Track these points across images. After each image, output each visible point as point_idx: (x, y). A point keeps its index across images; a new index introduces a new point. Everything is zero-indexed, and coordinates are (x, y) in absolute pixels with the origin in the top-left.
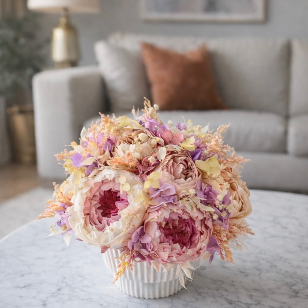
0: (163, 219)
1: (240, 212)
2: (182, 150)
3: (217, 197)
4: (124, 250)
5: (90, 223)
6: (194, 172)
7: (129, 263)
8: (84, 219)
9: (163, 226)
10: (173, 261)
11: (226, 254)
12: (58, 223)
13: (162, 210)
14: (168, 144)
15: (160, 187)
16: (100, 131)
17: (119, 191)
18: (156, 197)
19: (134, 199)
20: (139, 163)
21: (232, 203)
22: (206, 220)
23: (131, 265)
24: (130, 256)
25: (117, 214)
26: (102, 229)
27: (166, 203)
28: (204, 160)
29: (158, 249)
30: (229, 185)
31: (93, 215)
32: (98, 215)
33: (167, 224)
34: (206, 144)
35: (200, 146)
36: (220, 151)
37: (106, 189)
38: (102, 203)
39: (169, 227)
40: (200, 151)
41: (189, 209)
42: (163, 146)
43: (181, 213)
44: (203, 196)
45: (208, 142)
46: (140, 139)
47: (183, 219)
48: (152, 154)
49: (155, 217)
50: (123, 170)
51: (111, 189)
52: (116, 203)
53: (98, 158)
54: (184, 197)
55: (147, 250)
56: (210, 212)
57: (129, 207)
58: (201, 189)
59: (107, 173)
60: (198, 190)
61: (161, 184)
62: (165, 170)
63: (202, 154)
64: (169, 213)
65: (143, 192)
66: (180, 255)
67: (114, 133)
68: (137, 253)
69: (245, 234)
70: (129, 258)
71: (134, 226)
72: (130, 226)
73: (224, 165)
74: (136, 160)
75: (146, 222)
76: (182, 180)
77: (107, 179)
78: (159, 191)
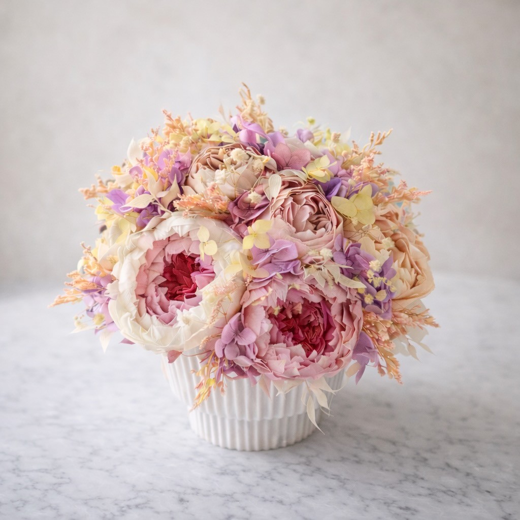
0: (276, 301)
1: (413, 289)
2: (308, 179)
3: (369, 264)
4: (208, 357)
5: (148, 312)
6: (329, 219)
7: (217, 379)
8: (137, 306)
9: (276, 313)
10: (295, 377)
11: (387, 364)
12: (88, 311)
13: (274, 285)
14: (283, 169)
15: (271, 247)
16: (162, 147)
17: (199, 256)
18: (264, 264)
19: (225, 267)
20: (232, 204)
21: (398, 274)
22: (351, 304)
23: (222, 383)
24: (218, 368)
26: (169, 321)
27: (281, 274)
28: (348, 197)
29: (267, 353)
30: (393, 243)
31: (152, 297)
32: (161, 296)
33: (283, 311)
34: (352, 167)
35: (339, 174)
36: (377, 179)
37: (176, 251)
38: (167, 275)
39: (286, 315)
40: (339, 182)
41: (321, 285)
42: (274, 173)
43: (308, 292)
44: (344, 261)
45: (354, 165)
46: (234, 160)
47: (310, 302)
48: (255, 187)
49: (261, 299)
50: (203, 217)
51: (184, 251)
52: (192, 275)
53: (159, 196)
54: (312, 263)
55: (248, 357)
56: (357, 289)
57: (216, 281)
58: (342, 250)
59: (176, 223)
60: (336, 251)
61: (272, 242)
62: (279, 216)
63: (344, 187)
64: (287, 291)
65: (242, 255)
66: (306, 365)
67: (187, 147)
68: (232, 363)
69: (421, 325)
70: (217, 372)
71: (225, 314)
72: (217, 313)
73: (383, 208)
74: (226, 199)
75: (245, 306)
76: (309, 233)
77: (176, 234)
78: (268, 253)
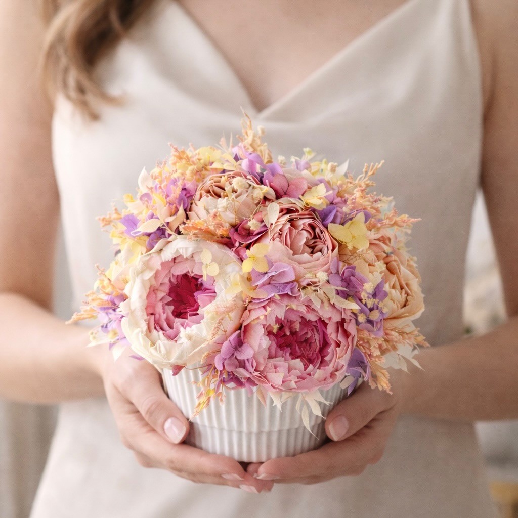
0: (274, 319)
1: (403, 309)
2: (305, 206)
3: (363, 286)
4: (209, 370)
5: (155, 328)
6: (325, 244)
7: (217, 389)
8: (147, 322)
9: (275, 331)
10: (291, 389)
12: (102, 327)
13: (273, 305)
14: (281, 198)
15: (269, 270)
16: (170, 176)
17: (201, 276)
18: (263, 285)
19: (226, 288)
20: (233, 230)
21: (389, 296)
22: (345, 322)
23: (221, 393)
24: (217, 379)
25: (198, 312)
26: (173, 338)
27: (279, 295)
28: (343, 224)
29: (265, 367)
30: (385, 265)
31: (160, 315)
32: (167, 314)
33: (281, 328)
34: (346, 196)
35: (334, 202)
36: (370, 207)
37: (180, 271)
38: (173, 295)
39: (285, 333)
40: (334, 209)
41: (317, 305)
42: (273, 202)
43: (305, 312)
44: (339, 283)
45: (348, 194)
46: (235, 188)
47: (307, 320)
48: (255, 214)
49: (260, 317)
50: (206, 240)
51: (188, 272)
52: (195, 294)
53: (167, 221)
54: (309, 285)
55: (247, 370)
56: (351, 309)
57: (218, 300)
58: (338, 273)
59: (179, 245)
60: (332, 273)
61: (271, 264)
62: (278, 239)
63: (339, 214)
64: (284, 311)
65: (242, 277)
66: (303, 379)
67: (192, 177)
68: (231, 375)
69: (411, 344)
70: (216, 383)
71: (225, 331)
72: (218, 331)
73: (376, 232)
74: (227, 226)
75: (244, 324)
76: (306, 256)
77: (181, 255)
78: (266, 275)
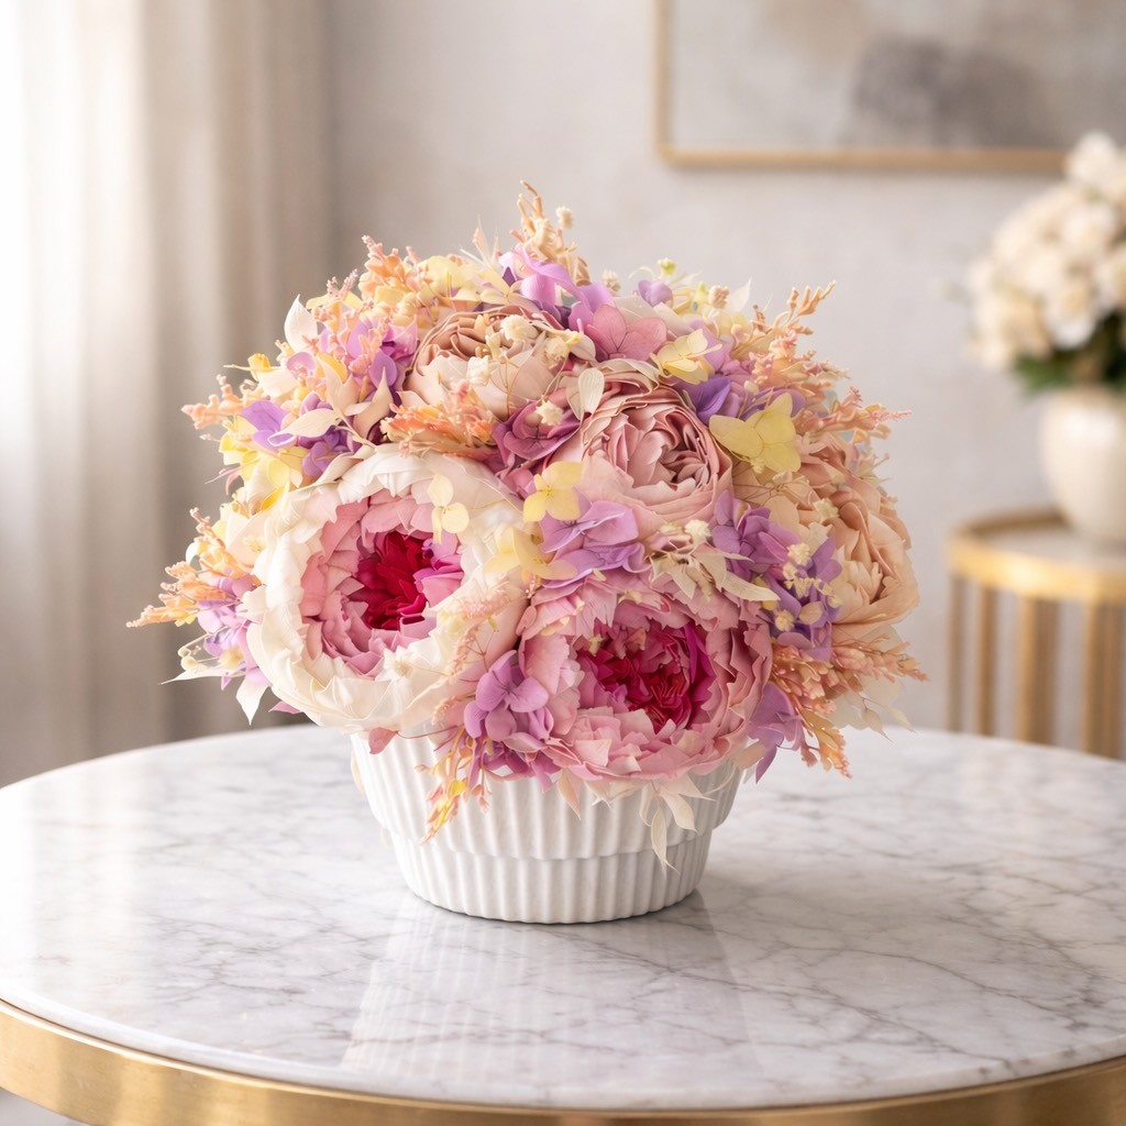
0: (592, 626)
1: (875, 604)
2: (660, 377)
3: (788, 552)
4: (451, 739)
5: (325, 650)
6: (704, 461)
7: (471, 781)
8: (305, 636)
9: (593, 650)
10: (630, 774)
11: (822, 744)
13: (590, 594)
14: (609, 358)
15: (582, 516)
16: (357, 315)
17: (430, 535)
18: (568, 551)
19: (484, 560)
20: (501, 427)
21: (844, 573)
22: (747, 629)
23: (480, 788)
24: (472, 758)
25: (423, 614)
26: (368, 669)
27: (603, 572)
28: (743, 417)
29: (574, 727)
30: (836, 510)
31: (335, 621)
32: (353, 619)
33: (607, 644)
34: (752, 356)
35: (724, 369)
36: (802, 382)
37: (383, 525)
38: (366, 577)
39: (615, 653)
40: (725, 384)
41: (686, 592)
42: (590, 366)
43: (658, 608)
44: (736, 545)
45: (756, 352)
46: (508, 337)
47: (663, 627)
48: (549, 394)
49: (561, 622)
50: (442, 453)
51: (401, 525)
52: (416, 575)
53: (350, 413)
54: (668, 548)
55: (535, 736)
56: (761, 602)
57: (465, 591)
58: (731, 523)
59: (380, 469)
60: (718, 524)
61: (585, 504)
62: (600, 453)
63: (735, 395)
64: (614, 606)
65: (519, 534)
66: (654, 750)
67: (410, 315)
68: (500, 749)
69: (891, 674)
70: (470, 767)
71: (483, 654)
72: (466, 653)
73: (814, 439)
74: (489, 416)
75: (526, 637)
76: (662, 488)
77: (384, 490)
78: (575, 530)
